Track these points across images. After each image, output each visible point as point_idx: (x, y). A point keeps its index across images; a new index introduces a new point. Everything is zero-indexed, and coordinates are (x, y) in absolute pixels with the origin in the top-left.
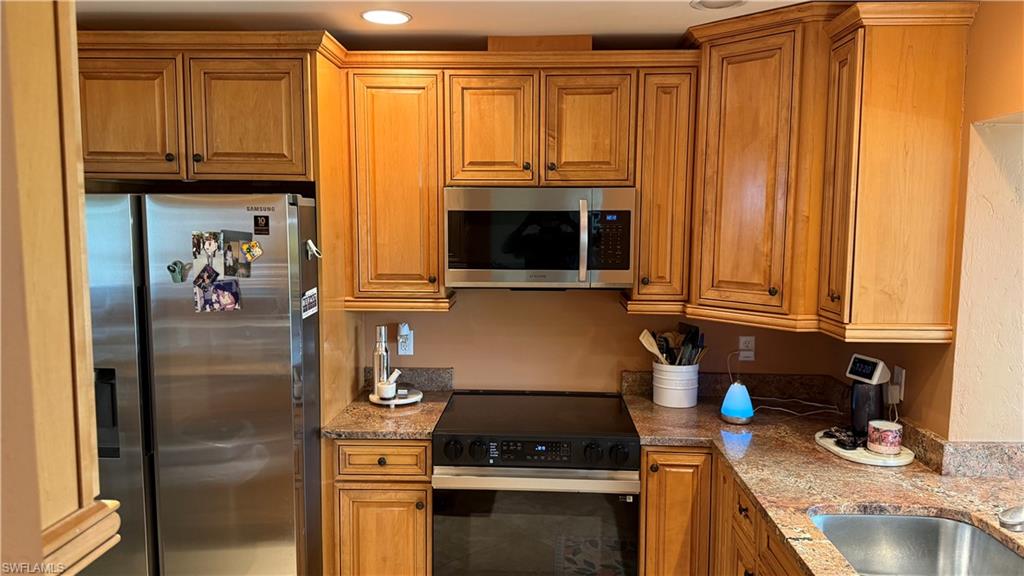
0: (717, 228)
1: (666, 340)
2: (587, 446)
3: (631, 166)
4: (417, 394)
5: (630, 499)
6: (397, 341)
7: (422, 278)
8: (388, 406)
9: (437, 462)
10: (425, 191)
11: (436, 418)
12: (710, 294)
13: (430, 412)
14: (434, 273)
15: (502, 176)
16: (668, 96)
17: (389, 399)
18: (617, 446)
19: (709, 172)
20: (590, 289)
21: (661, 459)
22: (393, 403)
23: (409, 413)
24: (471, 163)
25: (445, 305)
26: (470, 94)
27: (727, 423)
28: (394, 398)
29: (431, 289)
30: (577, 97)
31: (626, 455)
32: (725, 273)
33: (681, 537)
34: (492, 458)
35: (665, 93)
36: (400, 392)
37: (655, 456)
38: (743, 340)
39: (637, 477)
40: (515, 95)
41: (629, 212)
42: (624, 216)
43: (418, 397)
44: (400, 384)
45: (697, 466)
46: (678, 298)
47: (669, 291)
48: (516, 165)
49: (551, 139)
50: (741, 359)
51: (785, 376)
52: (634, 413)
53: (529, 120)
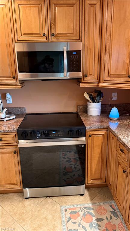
0: (110, 56)
1: (92, 95)
2: (69, 131)
3: (81, 34)
4: (13, 116)
5: (83, 146)
6: (6, 99)
7: (10, 77)
8: (4, 121)
9: (20, 139)
10: (9, 45)
11: (19, 124)
12: (107, 79)
13: (17, 122)
14: (14, 75)
15: (36, 39)
16: (93, 8)
17: (4, 118)
18: (79, 130)
19: (108, 36)
20: (68, 79)
21: (92, 133)
22: (5, 119)
23: (10, 122)
24: (24, 34)
25: (19, 86)
26: (22, 7)
27: (111, 120)
28: (5, 118)
29: (14, 81)
30: (61, 8)
31: (82, 133)
32: (112, 72)
33: (98, 155)
34: (38, 136)
35: (92, 7)
36: (7, 116)
37: (90, 132)
38: (113, 94)
39: (85, 139)
40: (38, 7)
41: (81, 51)
42: (79, 52)
43: (14, 117)
44: (7, 113)
45: (103, 134)
46: (96, 81)
47: (93, 79)
48: (40, 34)
49: (52, 24)
50: (112, 100)
51: (125, 104)
52: (83, 118)
53: (44, 17)
